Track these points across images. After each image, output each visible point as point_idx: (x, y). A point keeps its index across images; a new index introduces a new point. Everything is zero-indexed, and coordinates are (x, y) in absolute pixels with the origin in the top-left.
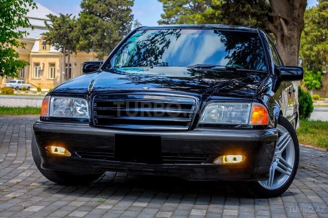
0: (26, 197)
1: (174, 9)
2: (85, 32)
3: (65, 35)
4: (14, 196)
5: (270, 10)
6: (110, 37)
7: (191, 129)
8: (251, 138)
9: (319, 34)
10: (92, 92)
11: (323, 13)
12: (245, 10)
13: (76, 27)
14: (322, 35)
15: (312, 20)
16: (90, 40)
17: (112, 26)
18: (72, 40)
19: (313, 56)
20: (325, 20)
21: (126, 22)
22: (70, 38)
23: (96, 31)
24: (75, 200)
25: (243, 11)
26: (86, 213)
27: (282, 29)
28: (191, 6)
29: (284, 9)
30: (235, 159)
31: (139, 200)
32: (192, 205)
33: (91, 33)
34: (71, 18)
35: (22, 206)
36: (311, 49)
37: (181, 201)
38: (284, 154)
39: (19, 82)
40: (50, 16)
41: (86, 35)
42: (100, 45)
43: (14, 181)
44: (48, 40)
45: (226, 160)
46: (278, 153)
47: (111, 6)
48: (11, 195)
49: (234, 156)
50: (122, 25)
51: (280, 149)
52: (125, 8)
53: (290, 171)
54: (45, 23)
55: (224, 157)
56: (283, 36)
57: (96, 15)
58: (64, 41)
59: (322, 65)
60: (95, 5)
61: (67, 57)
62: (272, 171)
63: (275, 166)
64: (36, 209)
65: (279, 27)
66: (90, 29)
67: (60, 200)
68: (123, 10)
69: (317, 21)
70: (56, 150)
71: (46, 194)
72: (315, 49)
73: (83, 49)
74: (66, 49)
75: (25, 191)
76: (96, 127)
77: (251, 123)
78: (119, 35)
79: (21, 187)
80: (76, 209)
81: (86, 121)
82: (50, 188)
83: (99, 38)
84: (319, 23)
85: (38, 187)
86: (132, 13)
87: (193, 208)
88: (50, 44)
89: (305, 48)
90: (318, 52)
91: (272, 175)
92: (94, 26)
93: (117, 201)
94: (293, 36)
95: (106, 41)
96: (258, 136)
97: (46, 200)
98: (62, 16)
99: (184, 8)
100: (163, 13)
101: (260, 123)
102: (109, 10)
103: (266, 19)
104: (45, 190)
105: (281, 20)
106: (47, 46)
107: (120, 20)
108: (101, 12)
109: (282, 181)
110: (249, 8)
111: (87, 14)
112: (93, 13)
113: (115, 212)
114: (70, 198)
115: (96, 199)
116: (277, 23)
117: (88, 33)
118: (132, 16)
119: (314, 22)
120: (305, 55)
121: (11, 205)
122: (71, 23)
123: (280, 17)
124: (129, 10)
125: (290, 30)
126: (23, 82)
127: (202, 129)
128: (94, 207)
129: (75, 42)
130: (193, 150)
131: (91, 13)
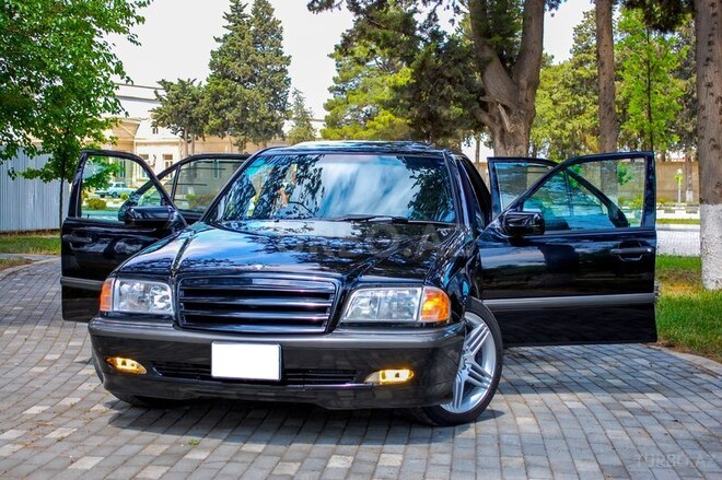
0: (78, 437)
1: (353, 69)
2: (217, 105)
3: (186, 111)
4: (59, 436)
5: (483, 92)
6: (256, 114)
7: (329, 331)
8: (423, 343)
9: (575, 103)
10: (178, 272)
11: (580, 71)
12: (444, 92)
13: (203, 98)
14: (578, 105)
15: (563, 82)
16: (224, 118)
17: (258, 96)
18: (197, 119)
19: (566, 138)
20: (582, 82)
21: (279, 89)
22: (194, 115)
23: (233, 105)
24: (152, 442)
25: (441, 94)
26: (164, 470)
27: (501, 121)
28: (378, 63)
29: (504, 91)
30: (397, 375)
31: (254, 437)
32: (333, 446)
33: (226, 107)
34: (196, 84)
35: (68, 457)
36: (563, 127)
37: (318, 438)
38: (479, 357)
39: (117, 186)
40: (163, 82)
41: (219, 110)
42: (241, 126)
43: (68, 401)
44: (161, 120)
45: (384, 377)
46: (469, 356)
47: (255, 66)
48: (55, 435)
49: (396, 371)
50: (274, 93)
51: (472, 350)
52: (278, 68)
53: (488, 382)
54: (156, 92)
55: (381, 372)
56: (503, 131)
57: (233, 79)
58: (185, 121)
59: (580, 150)
60: (231, 64)
61: (190, 145)
62: (460, 385)
63: (463, 376)
64: (89, 463)
65: (497, 118)
66: (225, 102)
67: (129, 442)
68: (275, 72)
69: (570, 83)
70: (124, 363)
71: (112, 429)
72: (569, 126)
73: (213, 132)
74: (189, 132)
75: (80, 423)
76: (185, 328)
77: (420, 320)
78: (270, 110)
79: (76, 414)
80: (151, 463)
81: (168, 319)
82: (120, 415)
83: (239, 114)
84: (573, 86)
85: (102, 414)
86: (288, 76)
87: (334, 452)
88: (163, 125)
89: (554, 125)
90: (574, 131)
91: (459, 391)
92: (231, 97)
93: (220, 441)
94: (518, 132)
95: (250, 120)
96: (431, 340)
97: (108, 443)
98: (181, 81)
99: (368, 67)
100: (336, 75)
101: (435, 318)
102: (253, 71)
103: (477, 106)
104: (112, 421)
105: (500, 106)
106: (160, 128)
107: (271, 87)
108: (241, 75)
109: (476, 398)
110: (449, 91)
111: (219, 78)
112: (228, 77)
113: (210, 466)
114: (148, 436)
115: (188, 438)
116: (493, 112)
117: (222, 108)
118: (289, 79)
119: (567, 86)
120: (553, 136)
121: (52, 456)
122: (195, 92)
123: (498, 103)
124: (283, 71)
125: (515, 122)
126: (124, 186)
127: (346, 331)
128: (180, 456)
129: (202, 121)
130: (338, 363)
131: (225, 76)
